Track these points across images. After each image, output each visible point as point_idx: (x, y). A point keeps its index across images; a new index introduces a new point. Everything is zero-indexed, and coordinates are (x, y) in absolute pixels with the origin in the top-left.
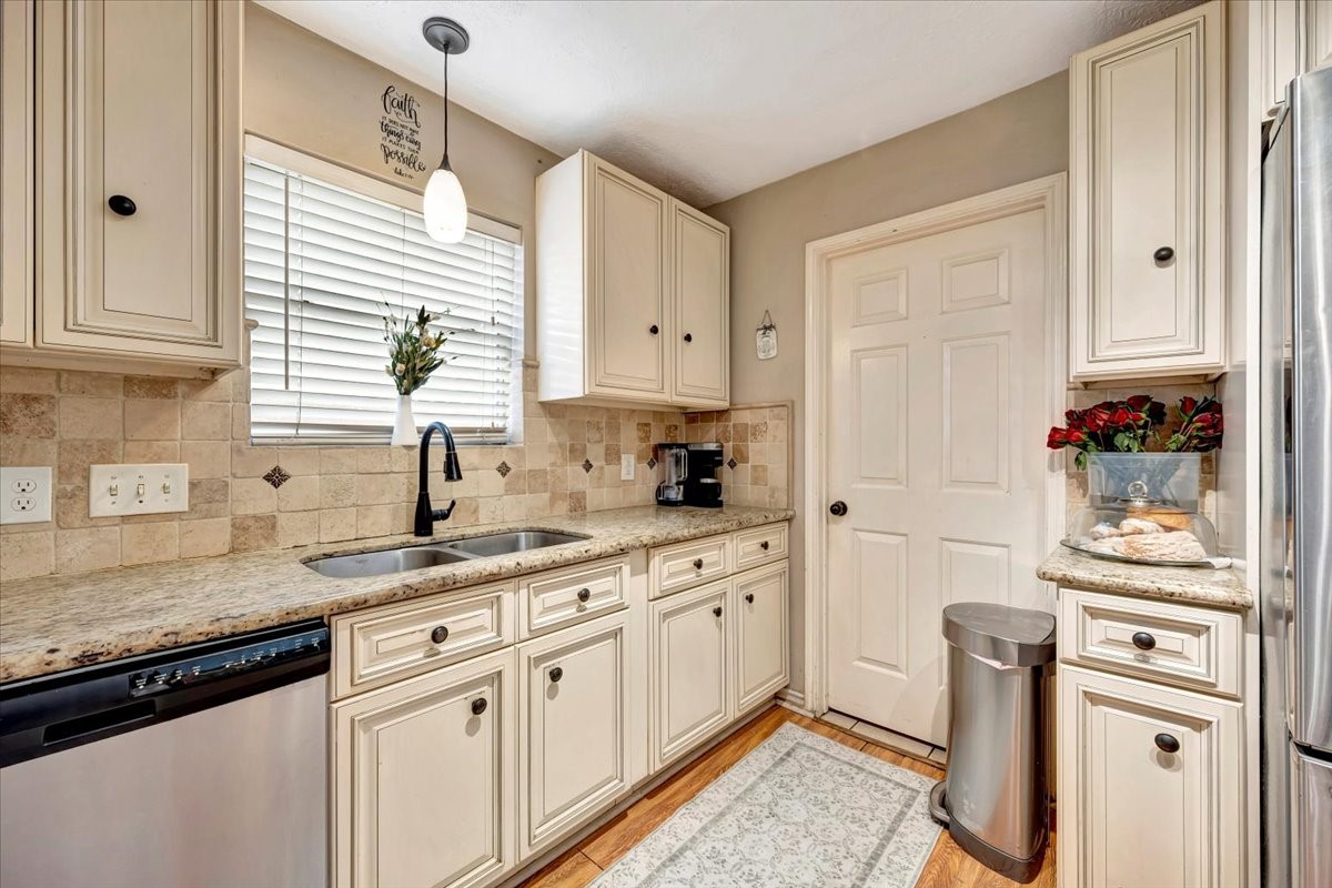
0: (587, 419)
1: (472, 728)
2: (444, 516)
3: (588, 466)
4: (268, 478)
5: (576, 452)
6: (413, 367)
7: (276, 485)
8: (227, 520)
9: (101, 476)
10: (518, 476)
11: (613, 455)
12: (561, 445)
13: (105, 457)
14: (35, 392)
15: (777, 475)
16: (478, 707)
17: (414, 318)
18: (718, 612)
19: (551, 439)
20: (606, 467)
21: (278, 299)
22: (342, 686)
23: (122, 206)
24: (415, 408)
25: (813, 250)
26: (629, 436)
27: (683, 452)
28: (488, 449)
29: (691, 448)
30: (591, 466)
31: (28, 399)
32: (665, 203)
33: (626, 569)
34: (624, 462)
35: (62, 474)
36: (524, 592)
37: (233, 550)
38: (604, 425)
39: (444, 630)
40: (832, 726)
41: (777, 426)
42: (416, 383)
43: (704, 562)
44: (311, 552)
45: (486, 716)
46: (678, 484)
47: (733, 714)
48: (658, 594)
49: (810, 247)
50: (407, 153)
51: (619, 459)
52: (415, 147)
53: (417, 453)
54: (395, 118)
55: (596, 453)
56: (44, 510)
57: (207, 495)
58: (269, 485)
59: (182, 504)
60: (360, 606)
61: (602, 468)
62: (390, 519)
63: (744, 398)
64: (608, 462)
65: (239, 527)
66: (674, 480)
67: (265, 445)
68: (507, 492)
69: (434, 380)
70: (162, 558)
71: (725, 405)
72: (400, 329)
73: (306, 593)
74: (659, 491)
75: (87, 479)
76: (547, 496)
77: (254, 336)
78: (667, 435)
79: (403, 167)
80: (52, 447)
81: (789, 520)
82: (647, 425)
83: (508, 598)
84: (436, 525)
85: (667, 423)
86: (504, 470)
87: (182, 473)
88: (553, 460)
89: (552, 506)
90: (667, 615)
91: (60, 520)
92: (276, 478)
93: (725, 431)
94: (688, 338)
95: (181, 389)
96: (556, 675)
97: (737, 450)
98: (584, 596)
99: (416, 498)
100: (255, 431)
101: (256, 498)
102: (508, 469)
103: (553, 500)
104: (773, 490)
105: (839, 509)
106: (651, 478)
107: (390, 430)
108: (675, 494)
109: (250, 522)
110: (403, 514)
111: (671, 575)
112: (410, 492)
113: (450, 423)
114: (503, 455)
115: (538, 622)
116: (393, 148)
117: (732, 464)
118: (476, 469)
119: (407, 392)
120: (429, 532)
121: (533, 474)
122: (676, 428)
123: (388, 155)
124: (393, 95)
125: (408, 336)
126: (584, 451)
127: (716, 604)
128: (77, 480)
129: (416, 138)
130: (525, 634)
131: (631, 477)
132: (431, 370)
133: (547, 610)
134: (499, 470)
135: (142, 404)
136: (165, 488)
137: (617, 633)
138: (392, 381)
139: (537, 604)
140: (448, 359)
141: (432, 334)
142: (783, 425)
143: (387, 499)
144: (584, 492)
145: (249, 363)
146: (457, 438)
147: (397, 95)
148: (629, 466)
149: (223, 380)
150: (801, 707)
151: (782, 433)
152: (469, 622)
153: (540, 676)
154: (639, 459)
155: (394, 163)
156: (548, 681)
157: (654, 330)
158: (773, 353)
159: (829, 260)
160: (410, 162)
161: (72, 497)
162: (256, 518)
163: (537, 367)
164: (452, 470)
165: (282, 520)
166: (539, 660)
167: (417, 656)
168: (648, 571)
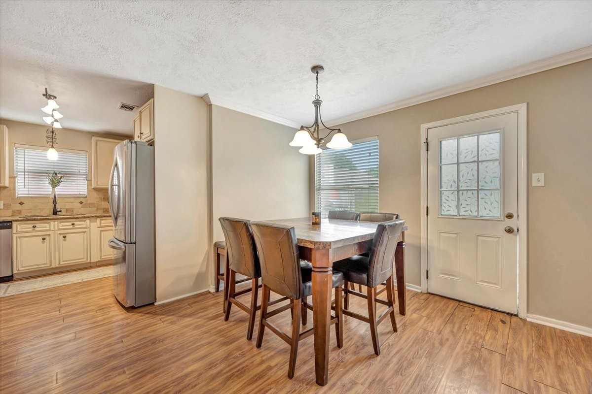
1: (43, 242)
2: (60, 211)
4: (20, 203)
6: (54, 182)
8: (11, 210)
10: (86, 204)
12: (100, 198)
16: (44, 239)
19: (96, 196)
21: (23, 172)
22: (14, 231)
24: (56, 190)
28: (76, 198)
33: (88, 221)
36: (57, 222)
37: (12, 216)
39: (36, 226)
45: (46, 241)
48: (99, 226)
54: (49, 135)
57: (7, 206)
58: (20, 205)
59: (2, 207)
60: (18, 221)
65: (13, 212)
67: (19, 198)
68: (82, 207)
72: (52, 175)
76: (96, 208)
84: (58, 213)
86: (81, 203)
87: (1, 203)
88: (97, 201)
90: (102, 231)
92: (21, 203)
96: (65, 237)
98: (73, 224)
100: (16, 195)
101: (17, 207)
102: (83, 203)
103: (97, 210)
111: (104, 223)
114: (82, 200)
115: (61, 228)
116: (49, 141)
119: (54, 187)
121: (91, 204)
124: (49, 131)
130: (57, 229)
133: (63, 226)
137: (85, 232)
143: (48, 208)
152: (42, 226)
153: (61, 237)
156: (63, 238)
160: (53, 143)
162: (17, 210)
163: (91, 181)
165: (23, 211)
166: (60, 234)
167: (31, 229)
168: (96, 222)
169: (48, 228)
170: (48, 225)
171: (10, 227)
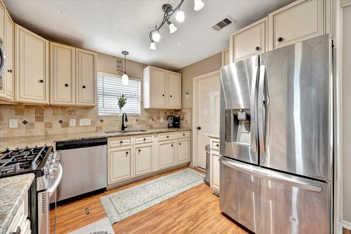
0: (153, 111)
1: (126, 156)
2: (126, 127)
3: (153, 120)
4: (101, 121)
5: (151, 117)
6: (122, 103)
7: (102, 122)
8: (95, 127)
9: (81, 120)
10: (140, 121)
11: (159, 118)
12: (148, 116)
13: (81, 118)
14: (74, 109)
15: (189, 122)
16: (127, 153)
17: (122, 95)
18: (172, 145)
19: (146, 115)
20: (157, 120)
21: (102, 94)
22: (109, 147)
23: (84, 87)
24: (122, 110)
25: (194, 79)
26: (162, 114)
27: (172, 117)
28: (134, 117)
29: (174, 117)
30: (154, 120)
31: (73, 110)
32: (166, 72)
33: (153, 136)
34: (161, 119)
35: (77, 120)
36: (134, 138)
37: (96, 131)
38: (156, 112)
39: (122, 141)
40: (198, 170)
41: (189, 113)
42: (122, 106)
43: (169, 136)
44: (107, 132)
45: (129, 154)
46: (171, 123)
47: (176, 164)
48: (159, 141)
49: (194, 78)
50: (121, 70)
51: (160, 119)
52: (122, 68)
53: (122, 117)
54: (119, 64)
55: (155, 118)
56: (75, 125)
57: (93, 123)
58: (101, 122)
59: (90, 124)
60: (111, 137)
61: (156, 120)
62: (118, 127)
63: (184, 107)
64: (157, 119)
65: (97, 128)
66: (170, 123)
67: (100, 116)
68: (138, 124)
69: (125, 105)
70: (88, 132)
71: (181, 108)
72: (120, 98)
73: (104, 135)
74: (168, 125)
75: (79, 121)
76: (145, 125)
77: (99, 100)
78: (170, 114)
79: (120, 72)
80: (75, 116)
81: (191, 130)
82: (166, 112)
83: (132, 138)
85: (170, 112)
86: (137, 120)
87: (90, 120)
88: (146, 119)
89: (146, 127)
90: (161, 145)
91: (76, 126)
92: (102, 121)
93: (181, 113)
94: (171, 96)
95: (90, 108)
96: (140, 151)
97: (183, 117)
98: (145, 139)
99: (122, 125)
100: (99, 114)
101: (99, 124)
102: (138, 120)
103: (146, 126)
104: (188, 124)
105: (199, 128)
106: (167, 122)
107: (118, 114)
108: (171, 125)
109: (98, 127)
110: (120, 127)
111: (162, 138)
112: (121, 124)
113: (126, 112)
114: (137, 118)
115: (137, 142)
116: (118, 69)
117: (182, 120)
118: (132, 120)
119: (121, 108)
120: (124, 130)
121: (142, 121)
122: (173, 113)
123: (118, 70)
124: (118, 61)
125: (121, 99)
126: (152, 117)
127: (172, 144)
128: (78, 121)
129: (122, 67)
130: (135, 144)
131: (162, 122)
132: (124, 104)
133: (138, 141)
134: (136, 120)
135: (85, 111)
136: (88, 122)
137: (151, 146)
138: (119, 106)
139: (137, 140)
140: (128, 102)
141: (125, 98)
142: (190, 112)
143: (118, 125)
144: (152, 125)
145: (98, 104)
146: (127, 115)
147: (119, 60)
148: (162, 120)
149: (95, 107)
150: (193, 166)
151: (190, 114)
152: (126, 141)
153: (137, 150)
154: (164, 119)
155: (119, 71)
156: (138, 152)
157: (163, 95)
158: (188, 98)
159: (198, 81)
160: (121, 71)
161: (78, 123)
163: (143, 103)
164: (126, 120)
165: (103, 127)
166: (137, 148)
167: (119, 145)
168: (157, 137)
169: (129, 143)
170: (128, 140)
171: (106, 143)
